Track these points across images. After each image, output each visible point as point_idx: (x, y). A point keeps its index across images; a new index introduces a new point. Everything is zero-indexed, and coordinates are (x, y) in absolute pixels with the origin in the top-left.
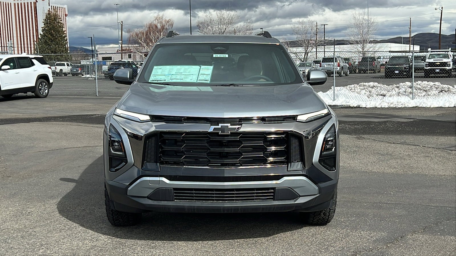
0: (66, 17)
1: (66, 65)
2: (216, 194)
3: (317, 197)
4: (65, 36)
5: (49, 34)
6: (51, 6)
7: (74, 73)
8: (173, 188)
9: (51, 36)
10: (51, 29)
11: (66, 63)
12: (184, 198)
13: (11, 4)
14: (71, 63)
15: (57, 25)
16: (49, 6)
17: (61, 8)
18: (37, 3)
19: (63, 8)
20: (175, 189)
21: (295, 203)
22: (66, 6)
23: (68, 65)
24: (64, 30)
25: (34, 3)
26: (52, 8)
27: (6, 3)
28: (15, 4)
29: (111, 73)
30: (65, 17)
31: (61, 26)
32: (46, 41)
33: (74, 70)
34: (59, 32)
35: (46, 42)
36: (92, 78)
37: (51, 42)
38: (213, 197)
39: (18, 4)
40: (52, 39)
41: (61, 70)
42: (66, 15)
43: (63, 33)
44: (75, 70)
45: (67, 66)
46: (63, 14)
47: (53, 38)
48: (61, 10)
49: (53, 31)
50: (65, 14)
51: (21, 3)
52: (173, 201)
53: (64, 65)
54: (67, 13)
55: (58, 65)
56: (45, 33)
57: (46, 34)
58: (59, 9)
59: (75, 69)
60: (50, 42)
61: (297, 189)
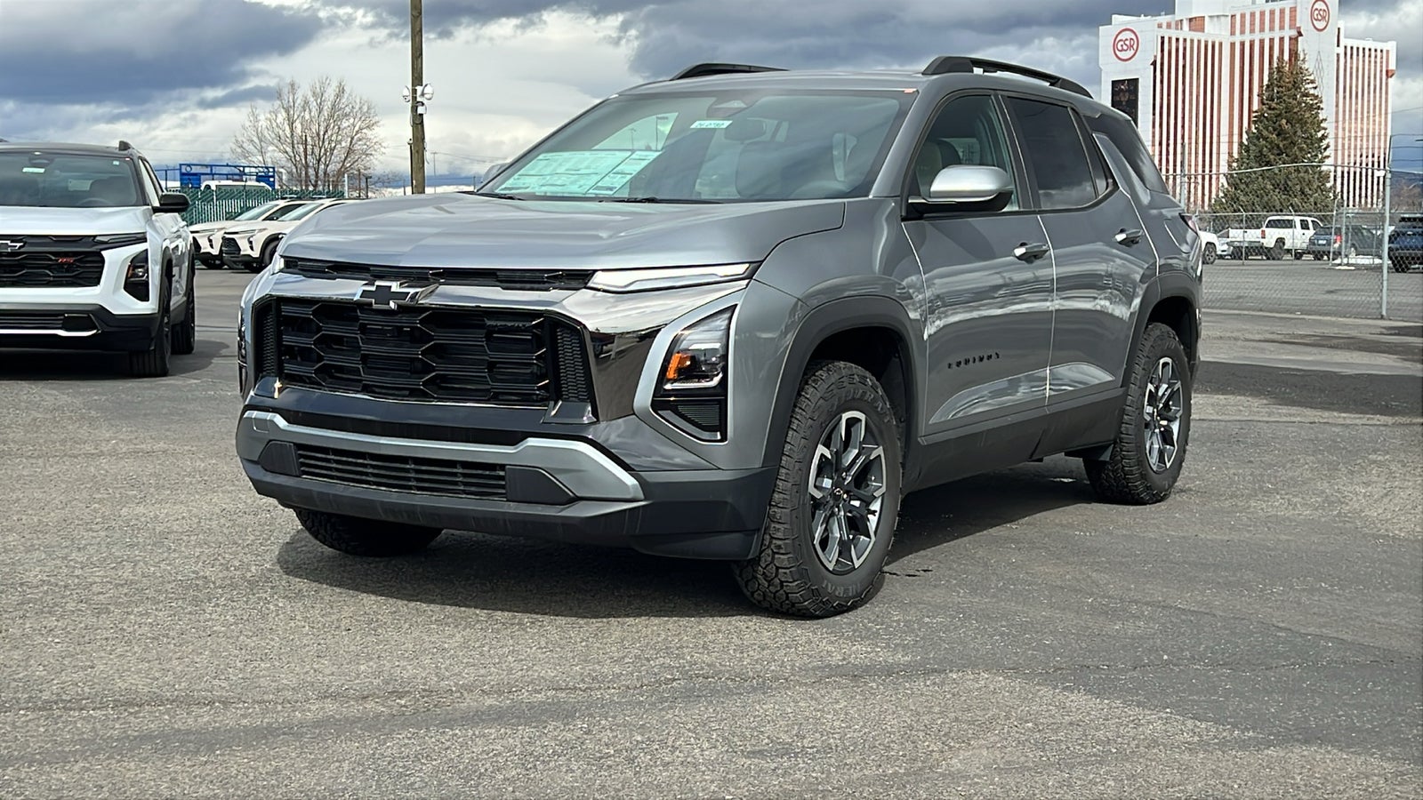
0: (1390, 79)
1: (1298, 224)
2: (373, 467)
3: (639, 507)
4: (1323, 135)
5: (1275, 130)
6: (1346, 47)
7: (1319, 252)
8: (295, 444)
9: (1277, 135)
10: (1280, 115)
11: (1297, 220)
12: (317, 471)
13: (1221, 44)
14: (1313, 219)
15: (1300, 103)
16: (1338, 46)
17: (1376, 50)
18: (1300, 38)
19: (1382, 51)
20: (300, 446)
21: (559, 514)
22: (1391, 46)
23: (1305, 226)
24: (1321, 118)
25: (1290, 39)
26: (1346, 54)
27: (1206, 43)
28: (1233, 45)
29: (1397, 249)
30: (1387, 79)
31: (1312, 105)
32: (1261, 151)
33: (1321, 242)
34: (1306, 122)
35: (1262, 154)
36: (1348, 265)
37: (1278, 155)
38: (367, 474)
39: (1243, 44)
40: (1281, 146)
41: (1281, 241)
42: (1389, 74)
43: (1319, 126)
44: (1324, 242)
45: (1303, 228)
46: (1381, 71)
47: (1285, 142)
48: (1376, 57)
49: (1284, 121)
50: (1387, 71)
51: (1251, 41)
52: (297, 476)
53: (1289, 224)
54: (1392, 66)
55: (1272, 224)
56: (1261, 128)
57: (1265, 133)
58: (1370, 56)
59: (1322, 237)
60: (1272, 157)
61: (568, 475)
